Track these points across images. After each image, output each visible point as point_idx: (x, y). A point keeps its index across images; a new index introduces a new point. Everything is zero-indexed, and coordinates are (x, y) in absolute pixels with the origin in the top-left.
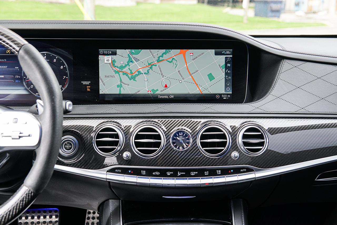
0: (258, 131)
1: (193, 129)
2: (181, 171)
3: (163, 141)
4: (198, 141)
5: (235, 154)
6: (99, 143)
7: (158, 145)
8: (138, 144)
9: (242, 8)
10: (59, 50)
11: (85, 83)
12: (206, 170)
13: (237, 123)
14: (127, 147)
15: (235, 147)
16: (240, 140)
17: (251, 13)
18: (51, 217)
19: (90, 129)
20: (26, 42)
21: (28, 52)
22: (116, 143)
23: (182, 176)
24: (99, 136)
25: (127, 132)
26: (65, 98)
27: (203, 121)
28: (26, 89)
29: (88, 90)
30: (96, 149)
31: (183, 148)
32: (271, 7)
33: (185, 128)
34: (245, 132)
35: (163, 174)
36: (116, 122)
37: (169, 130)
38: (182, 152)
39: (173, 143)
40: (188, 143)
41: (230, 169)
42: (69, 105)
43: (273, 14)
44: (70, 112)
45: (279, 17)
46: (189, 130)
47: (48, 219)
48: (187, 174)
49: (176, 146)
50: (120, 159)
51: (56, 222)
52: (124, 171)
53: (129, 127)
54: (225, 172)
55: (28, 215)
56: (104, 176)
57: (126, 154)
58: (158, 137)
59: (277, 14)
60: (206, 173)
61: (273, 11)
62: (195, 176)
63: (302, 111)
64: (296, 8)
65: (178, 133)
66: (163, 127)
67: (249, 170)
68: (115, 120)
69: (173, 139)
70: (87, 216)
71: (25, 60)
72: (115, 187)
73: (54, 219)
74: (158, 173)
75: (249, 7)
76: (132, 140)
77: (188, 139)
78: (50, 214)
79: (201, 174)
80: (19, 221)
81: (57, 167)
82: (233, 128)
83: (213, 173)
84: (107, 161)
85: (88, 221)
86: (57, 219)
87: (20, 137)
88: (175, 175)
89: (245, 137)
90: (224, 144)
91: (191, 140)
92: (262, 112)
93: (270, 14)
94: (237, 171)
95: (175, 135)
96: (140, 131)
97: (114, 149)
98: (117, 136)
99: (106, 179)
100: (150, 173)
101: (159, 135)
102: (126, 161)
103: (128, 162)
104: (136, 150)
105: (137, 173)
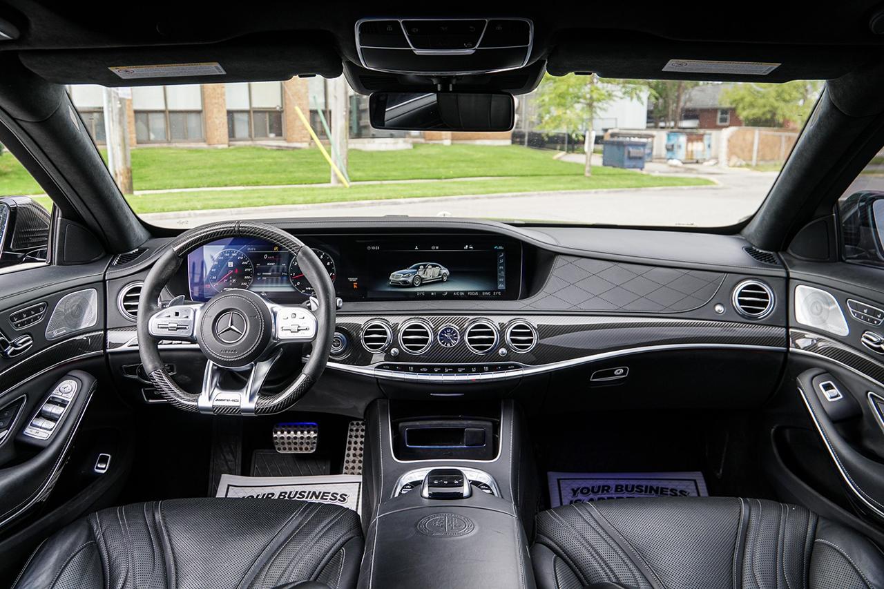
0: (527, 328)
1: (461, 326)
2: (448, 367)
3: (431, 338)
4: (466, 339)
5: (503, 351)
6: (367, 340)
7: (425, 341)
8: (405, 341)
9: (584, 153)
10: (327, 246)
11: (351, 279)
12: (473, 366)
13: (505, 320)
14: (395, 344)
15: (502, 343)
16: (508, 337)
17: (597, 160)
18: (309, 432)
19: (358, 327)
20: (303, 245)
21: (305, 254)
22: (383, 340)
23: (449, 372)
24: (367, 333)
25: (395, 329)
26: (337, 296)
27: (471, 317)
28: (292, 287)
29: (355, 287)
30: (365, 346)
31: (451, 345)
32: (629, 152)
33: (453, 325)
34: (513, 329)
35: (430, 370)
36: (384, 319)
37: (437, 327)
38: (450, 348)
39: (441, 340)
40: (456, 340)
41: (498, 365)
42: (340, 301)
43: (633, 163)
44: (340, 308)
45: (642, 168)
46: (457, 327)
47: (306, 434)
48: (454, 370)
49: (443, 343)
50: (388, 357)
51: (315, 437)
52: (393, 368)
53: (397, 324)
54: (493, 369)
55: (283, 429)
56: (372, 372)
57: (394, 351)
58: (426, 334)
59: (639, 163)
60: (474, 369)
61: (630, 158)
62: (463, 372)
63: (574, 308)
64: (669, 155)
65: (446, 329)
66: (431, 324)
67: (517, 367)
68: (383, 318)
69: (441, 336)
70: (349, 434)
71: (303, 261)
72: (382, 384)
73: (313, 434)
74: (425, 370)
75: (595, 152)
76: (400, 336)
77: (456, 336)
78: (308, 429)
79: (468, 370)
80: (275, 436)
81: (329, 364)
82: (501, 325)
83: (480, 370)
84: (375, 358)
85: (351, 439)
86: (316, 435)
87: (298, 330)
88: (442, 371)
89: (512, 334)
90: (491, 341)
91: (459, 338)
92: (533, 309)
93: (627, 163)
94: (505, 368)
95: (443, 332)
96: (408, 328)
97: (382, 345)
98: (385, 333)
99: (375, 375)
100: (417, 370)
101: (427, 332)
102: (394, 357)
103: (397, 358)
104: (404, 347)
105: (404, 369)
